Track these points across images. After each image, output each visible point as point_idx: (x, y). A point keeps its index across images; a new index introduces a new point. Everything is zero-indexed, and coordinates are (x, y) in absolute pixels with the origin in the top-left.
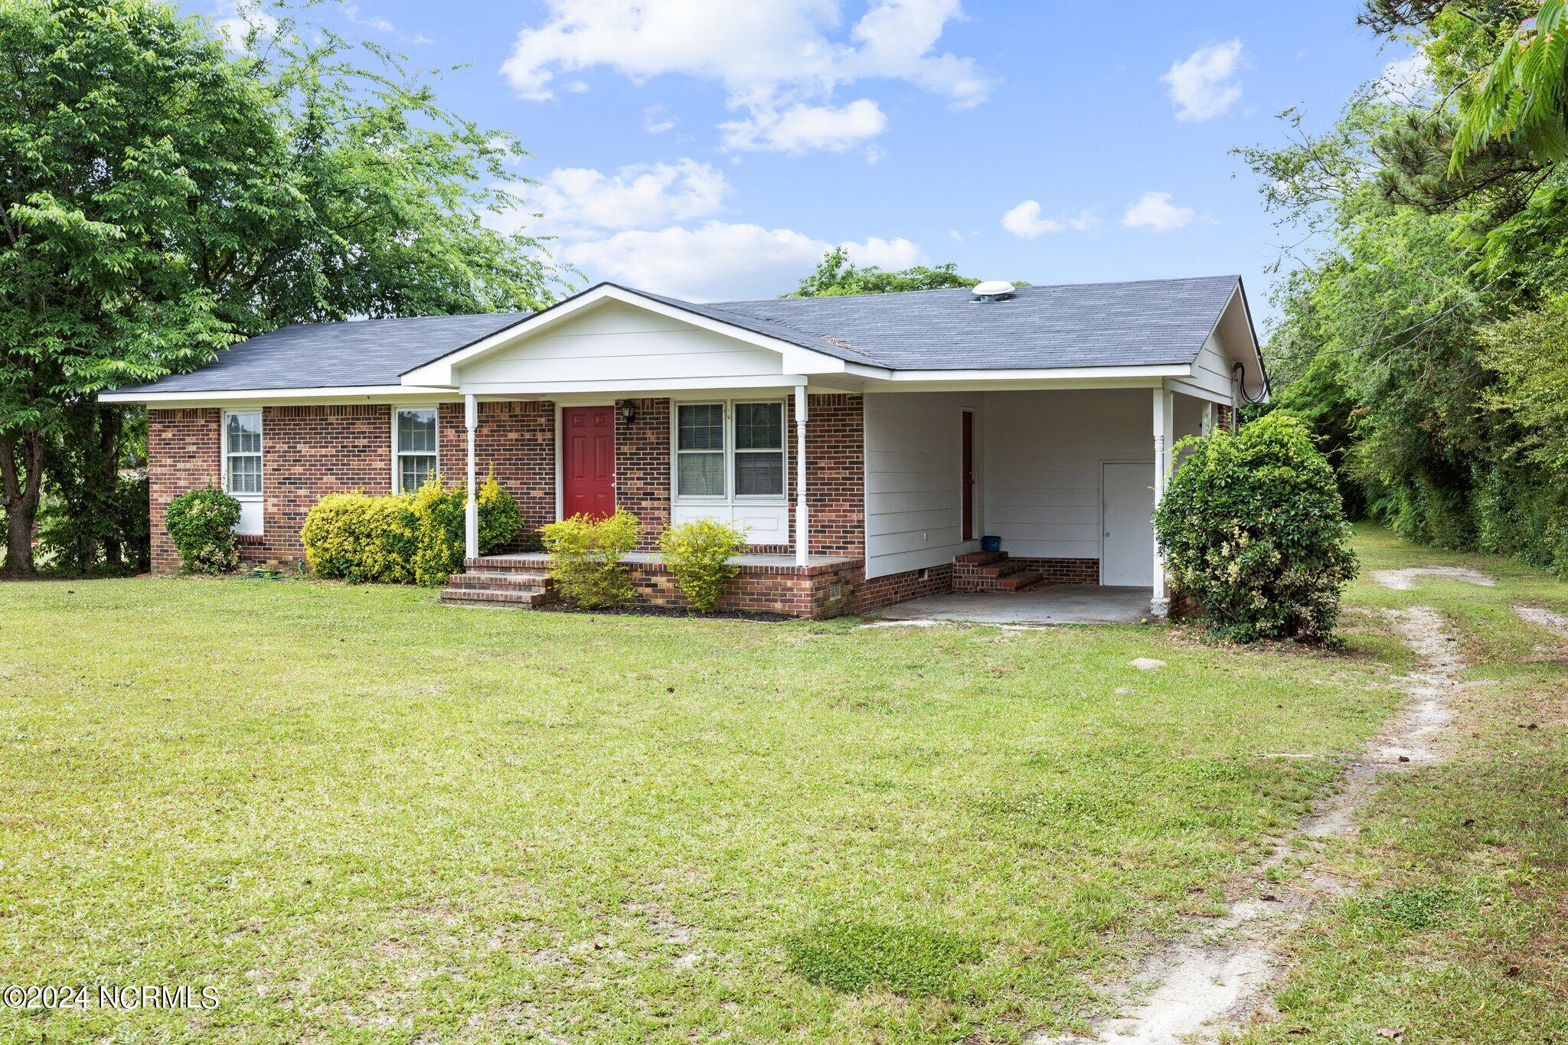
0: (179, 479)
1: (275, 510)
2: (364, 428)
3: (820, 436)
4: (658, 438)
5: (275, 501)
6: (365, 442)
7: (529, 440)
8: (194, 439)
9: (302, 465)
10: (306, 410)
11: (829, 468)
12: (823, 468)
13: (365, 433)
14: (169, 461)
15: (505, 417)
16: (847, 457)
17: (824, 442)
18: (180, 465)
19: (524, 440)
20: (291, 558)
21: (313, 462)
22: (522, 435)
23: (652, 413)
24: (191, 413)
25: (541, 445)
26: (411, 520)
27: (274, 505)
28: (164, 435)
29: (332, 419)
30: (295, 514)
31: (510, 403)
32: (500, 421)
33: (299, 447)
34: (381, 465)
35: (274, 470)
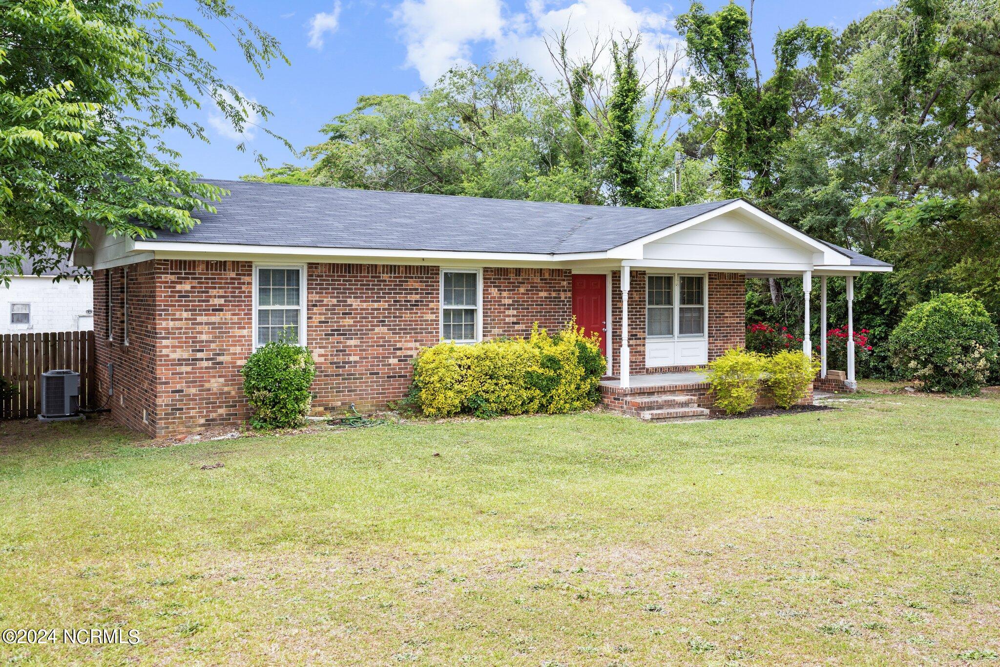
0: (201, 333)
1: (322, 359)
2: (417, 285)
3: (726, 298)
4: (640, 298)
5: (322, 351)
6: (418, 297)
7: (555, 298)
8: (221, 292)
9: (353, 318)
10: (359, 268)
11: (730, 317)
12: (727, 317)
13: (417, 289)
14: (185, 315)
15: (537, 279)
16: (739, 311)
17: (728, 301)
18: (199, 319)
19: (551, 298)
20: (339, 403)
21: (364, 315)
22: (550, 294)
23: (636, 281)
24: (217, 266)
25: (564, 301)
26: (552, 362)
27: (320, 356)
28: (178, 287)
29: (385, 276)
30: (343, 363)
31: (541, 270)
32: (533, 283)
33: (349, 301)
34: (433, 317)
35: (320, 322)
